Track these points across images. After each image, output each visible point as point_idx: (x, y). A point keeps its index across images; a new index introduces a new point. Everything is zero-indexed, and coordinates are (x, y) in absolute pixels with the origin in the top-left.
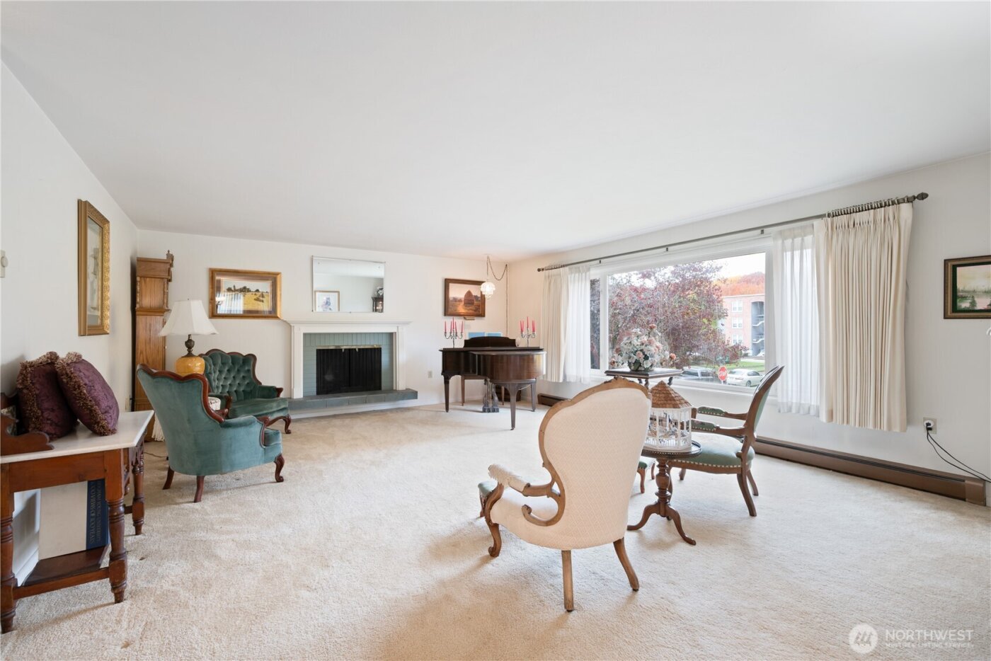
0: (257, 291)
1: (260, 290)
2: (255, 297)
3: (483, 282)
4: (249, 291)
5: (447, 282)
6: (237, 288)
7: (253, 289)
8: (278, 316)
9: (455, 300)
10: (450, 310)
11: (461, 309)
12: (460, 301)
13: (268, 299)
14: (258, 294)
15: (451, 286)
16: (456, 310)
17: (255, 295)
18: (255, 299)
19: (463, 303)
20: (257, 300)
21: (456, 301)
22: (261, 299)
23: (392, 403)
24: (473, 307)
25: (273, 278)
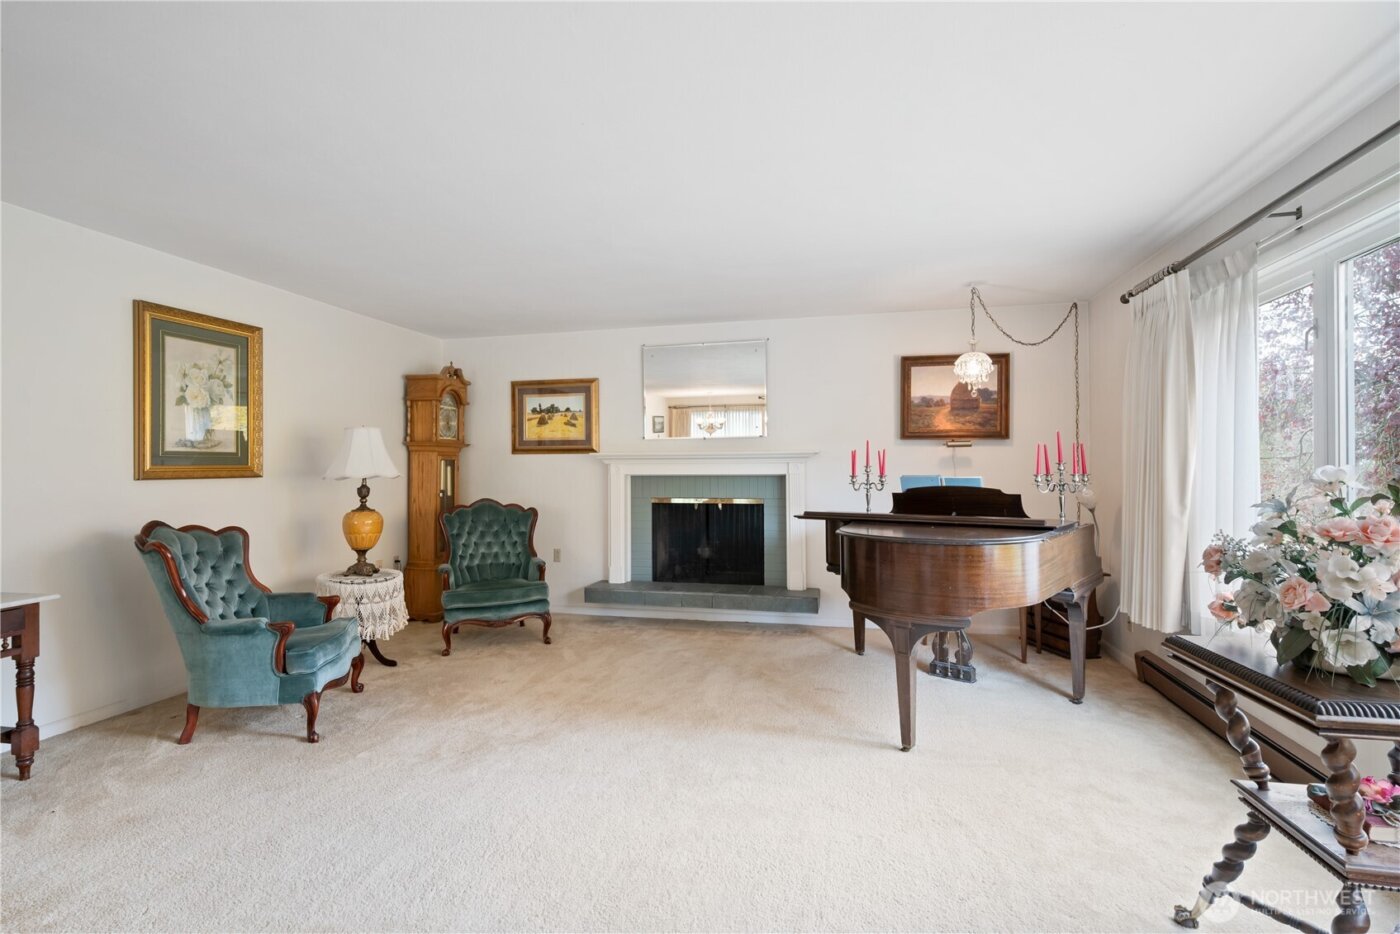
0: (568, 410)
1: (572, 409)
2: (565, 420)
3: (956, 357)
4: (557, 410)
5: (908, 363)
6: (543, 407)
7: (562, 408)
8: (594, 448)
9: (927, 402)
10: (913, 427)
11: (943, 422)
12: (940, 403)
13: (581, 422)
14: (569, 414)
15: (915, 371)
16: (928, 426)
17: (566, 416)
18: (566, 424)
19: (947, 410)
20: (568, 423)
21: (929, 406)
22: (573, 422)
23: (782, 614)
24: (976, 417)
25: (584, 387)
